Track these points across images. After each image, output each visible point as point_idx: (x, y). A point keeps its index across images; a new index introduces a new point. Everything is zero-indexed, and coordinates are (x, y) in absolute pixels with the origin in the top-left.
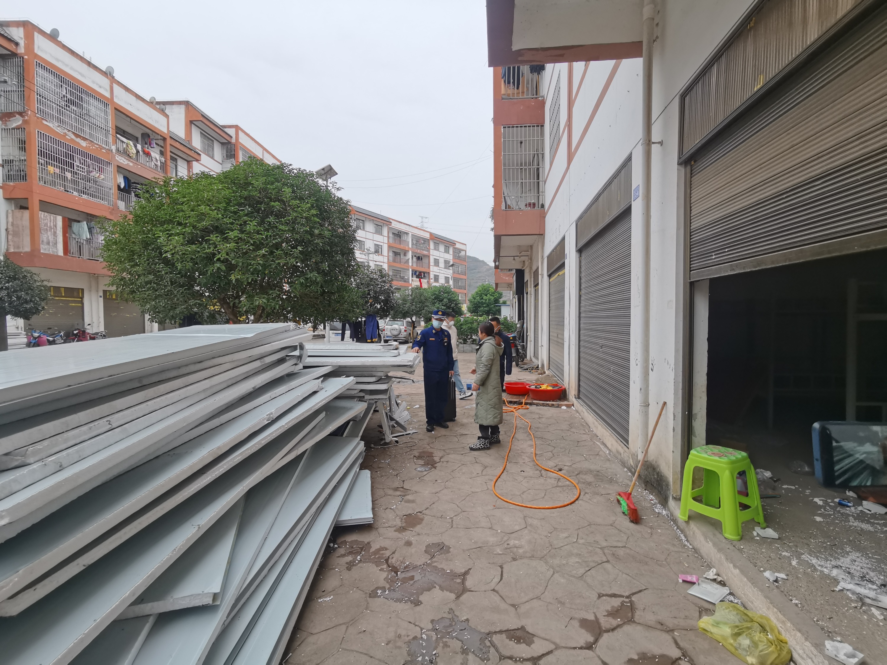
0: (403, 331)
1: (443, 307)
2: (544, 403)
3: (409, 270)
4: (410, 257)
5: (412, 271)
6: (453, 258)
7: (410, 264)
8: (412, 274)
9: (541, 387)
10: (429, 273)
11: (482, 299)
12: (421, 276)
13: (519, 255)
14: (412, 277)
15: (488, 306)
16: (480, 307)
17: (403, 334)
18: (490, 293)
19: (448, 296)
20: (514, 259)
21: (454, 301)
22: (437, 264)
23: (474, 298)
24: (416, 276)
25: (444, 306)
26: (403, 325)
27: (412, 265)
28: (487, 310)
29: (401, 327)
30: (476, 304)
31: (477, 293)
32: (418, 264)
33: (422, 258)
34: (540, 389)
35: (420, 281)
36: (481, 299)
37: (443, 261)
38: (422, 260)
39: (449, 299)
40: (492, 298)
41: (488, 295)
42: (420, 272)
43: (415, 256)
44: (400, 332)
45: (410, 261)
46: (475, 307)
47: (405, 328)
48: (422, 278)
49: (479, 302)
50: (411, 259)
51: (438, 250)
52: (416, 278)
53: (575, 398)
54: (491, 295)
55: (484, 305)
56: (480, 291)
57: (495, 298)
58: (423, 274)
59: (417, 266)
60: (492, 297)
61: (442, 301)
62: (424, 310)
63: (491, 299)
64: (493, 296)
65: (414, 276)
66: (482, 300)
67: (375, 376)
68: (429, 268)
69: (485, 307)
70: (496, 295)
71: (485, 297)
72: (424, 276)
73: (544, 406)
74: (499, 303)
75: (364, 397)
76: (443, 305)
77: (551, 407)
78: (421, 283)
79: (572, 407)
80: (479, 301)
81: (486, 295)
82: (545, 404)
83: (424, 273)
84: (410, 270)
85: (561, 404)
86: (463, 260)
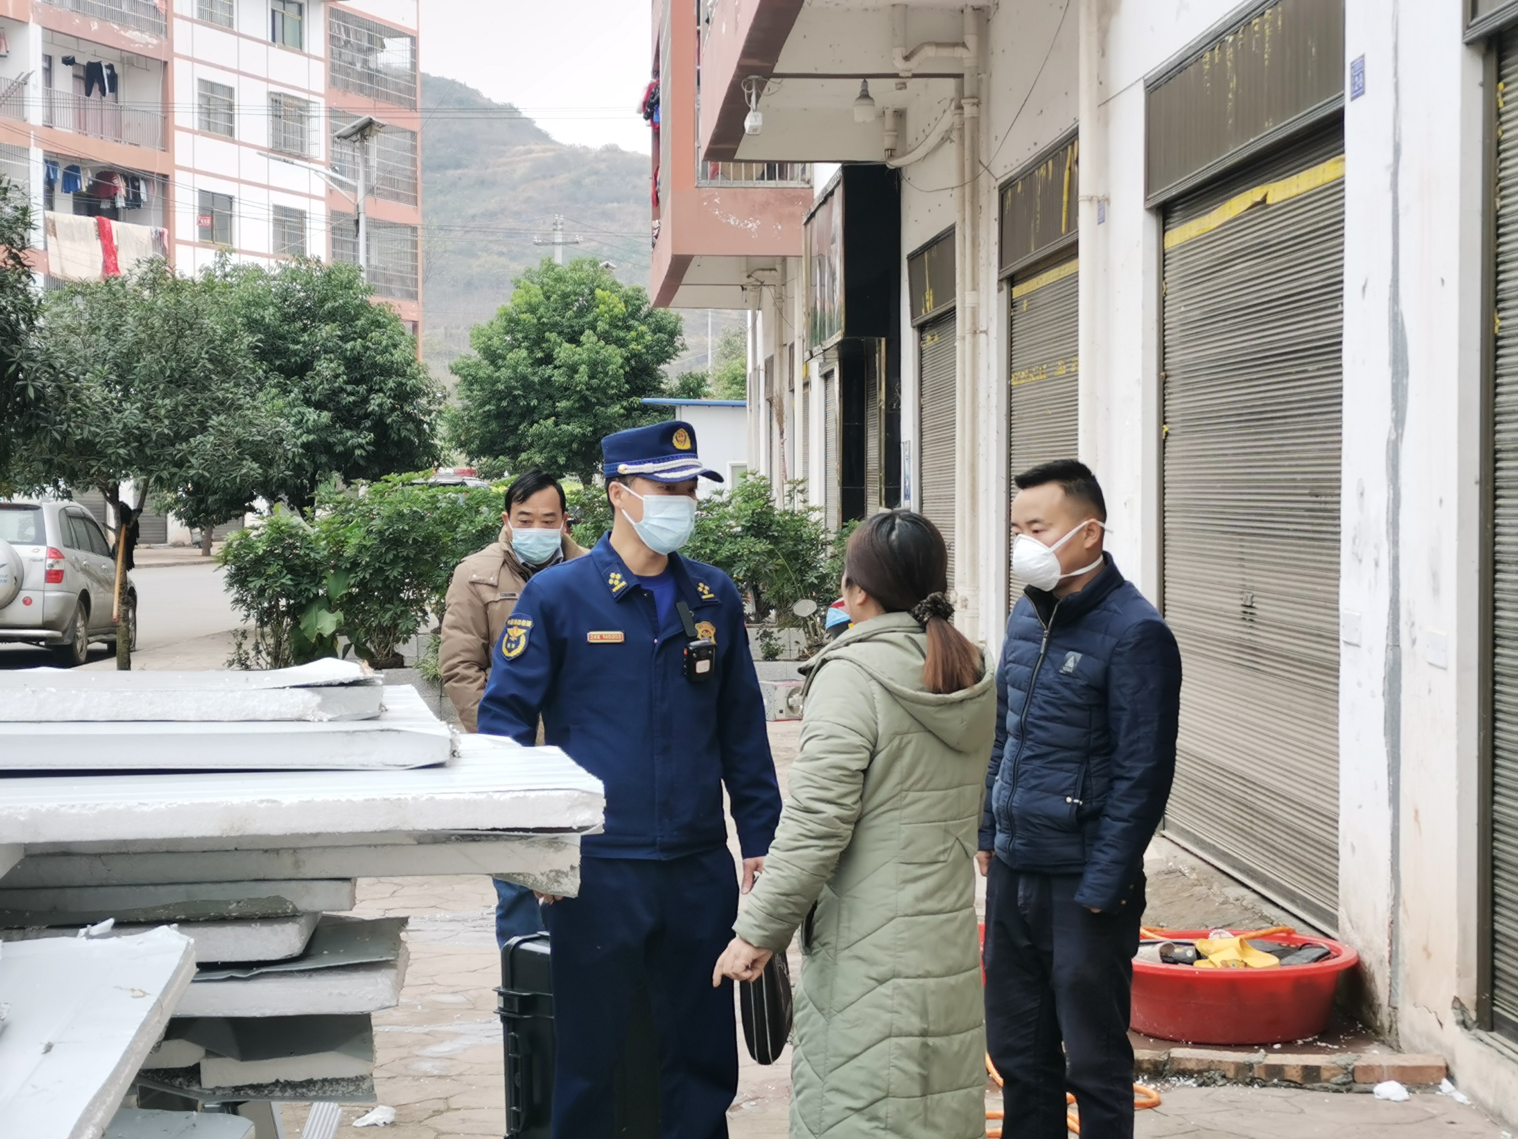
0: (35, 576)
1: (312, 415)
2: (1250, 1067)
3: (22, 152)
4: (36, 65)
5: (51, 163)
6: (333, 82)
7: (35, 114)
8: (50, 184)
9: (1199, 956)
10: (164, 182)
11: (548, 359)
12: (111, 196)
13: (899, 66)
14: (50, 203)
15: (585, 407)
16: (529, 414)
17: (36, 597)
18: (602, 326)
19: (344, 338)
20: (865, 95)
21: (387, 371)
22: (222, 121)
23: (493, 357)
24: (78, 195)
25: (319, 406)
26: (40, 540)
27: (49, 124)
28: (583, 440)
29: (26, 552)
30: (508, 392)
31: (512, 323)
32: (91, 115)
33: (113, 78)
34: (1200, 965)
35: (105, 235)
36: (539, 362)
37: (263, 101)
38: (114, 88)
39: (353, 363)
40: (615, 355)
41: (588, 337)
42: (106, 175)
43: (69, 61)
44: (18, 582)
45: (35, 91)
46: (501, 415)
47: (56, 554)
48: (114, 214)
49: (527, 385)
50: (37, 79)
51: (228, 26)
52: (77, 210)
53: (1464, 1024)
54: (606, 337)
55: (562, 405)
56: (532, 309)
57: (635, 355)
58: (121, 185)
59: (81, 125)
60: (612, 349)
61: (302, 369)
62: (203, 429)
63: (605, 363)
64: (621, 343)
65: (64, 201)
66: (548, 371)
67: (291, 916)
68: (166, 144)
69: (569, 416)
70: (641, 335)
71: (564, 352)
72: (134, 202)
73: (1251, 1083)
74: (661, 393)
75: (193, 1073)
76: (308, 402)
77: (1299, 1086)
78: (110, 251)
79: (1446, 1085)
80: (524, 378)
81: (574, 339)
82: (1257, 1073)
83: (132, 179)
84: (37, 156)
85: (1368, 1069)
86: (400, 100)
